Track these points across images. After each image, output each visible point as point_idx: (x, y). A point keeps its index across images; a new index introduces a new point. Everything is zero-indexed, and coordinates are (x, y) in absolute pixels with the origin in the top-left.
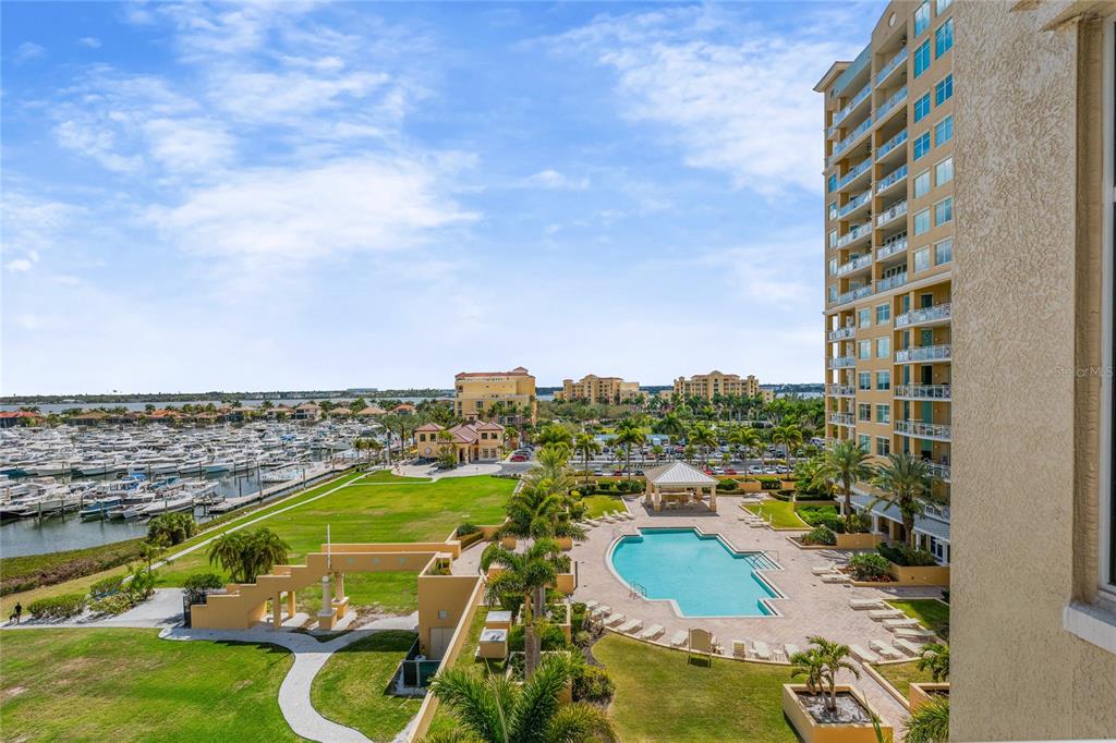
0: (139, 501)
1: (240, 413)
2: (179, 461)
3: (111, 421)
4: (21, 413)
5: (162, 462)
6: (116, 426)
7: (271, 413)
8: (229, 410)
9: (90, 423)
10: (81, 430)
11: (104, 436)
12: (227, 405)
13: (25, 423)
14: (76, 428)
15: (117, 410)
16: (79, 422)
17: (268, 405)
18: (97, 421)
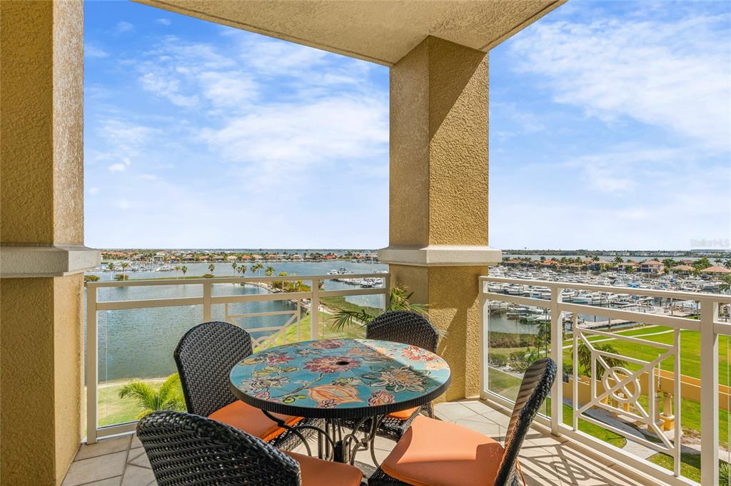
0: (535, 313)
1: (598, 265)
3: (523, 265)
6: (525, 268)
7: (621, 266)
8: (590, 263)
9: (513, 265)
10: (509, 269)
11: (519, 273)
12: (589, 259)
14: (506, 268)
15: (526, 259)
16: (508, 265)
17: (619, 260)
18: (516, 265)
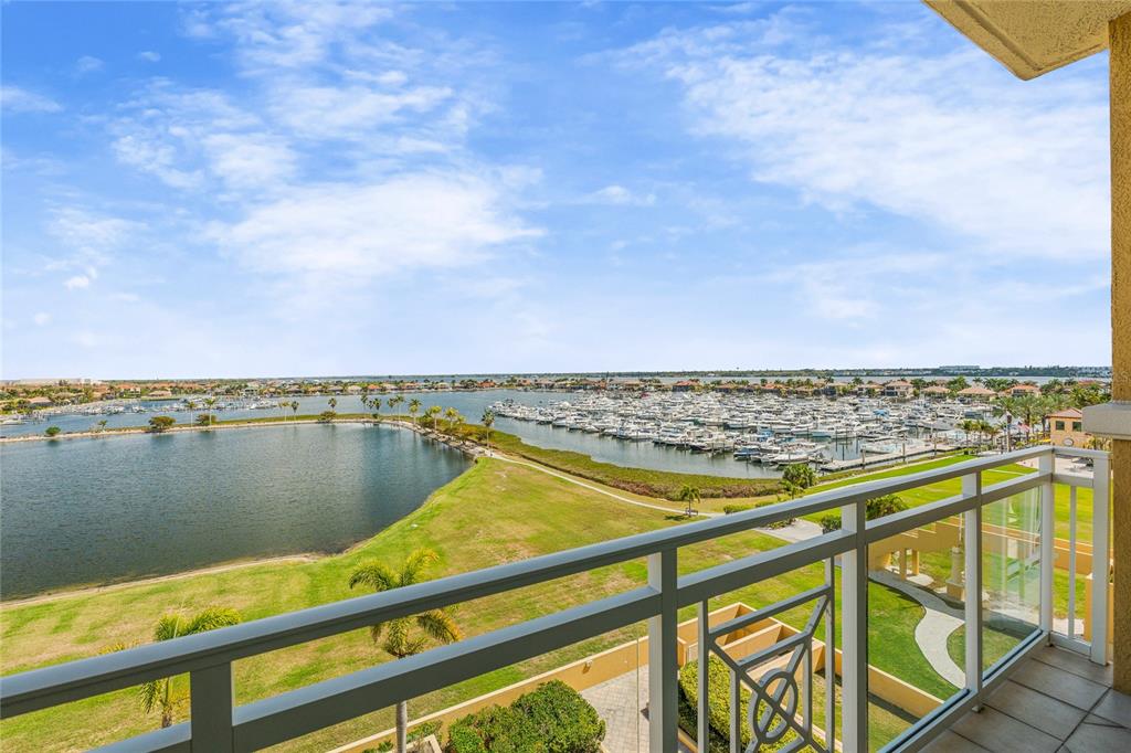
0: (770, 451)
1: (834, 387)
2: (792, 425)
3: (740, 390)
4: (691, 383)
5: (779, 424)
6: (743, 394)
7: (861, 389)
8: (823, 385)
9: (727, 391)
10: (723, 396)
11: (738, 401)
12: (822, 380)
13: (693, 389)
14: (719, 394)
15: (743, 382)
16: (721, 390)
17: (858, 381)
18: (731, 390)
